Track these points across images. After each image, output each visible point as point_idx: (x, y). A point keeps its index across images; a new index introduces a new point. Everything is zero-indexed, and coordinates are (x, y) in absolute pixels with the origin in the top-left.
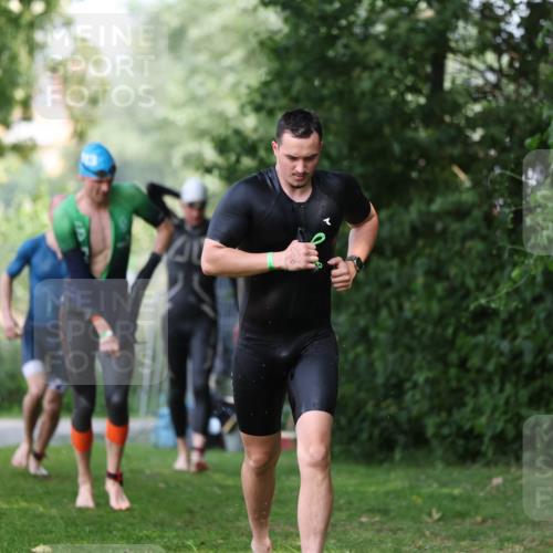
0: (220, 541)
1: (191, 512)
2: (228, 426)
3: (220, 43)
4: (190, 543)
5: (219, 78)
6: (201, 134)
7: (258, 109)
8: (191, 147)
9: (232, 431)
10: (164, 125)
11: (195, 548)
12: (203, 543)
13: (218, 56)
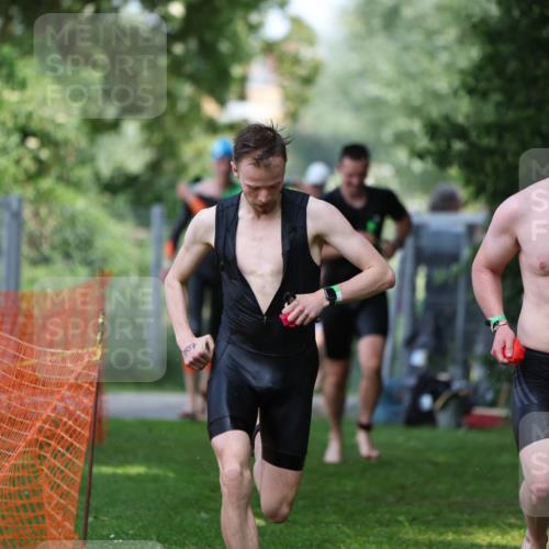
0: (431, 517)
1: (403, 487)
2: (440, 402)
3: (433, 22)
4: (401, 518)
5: (432, 54)
6: (414, 111)
7: (471, 91)
8: (402, 123)
9: (444, 406)
10: (376, 103)
11: (407, 524)
12: (414, 519)
13: (430, 34)
